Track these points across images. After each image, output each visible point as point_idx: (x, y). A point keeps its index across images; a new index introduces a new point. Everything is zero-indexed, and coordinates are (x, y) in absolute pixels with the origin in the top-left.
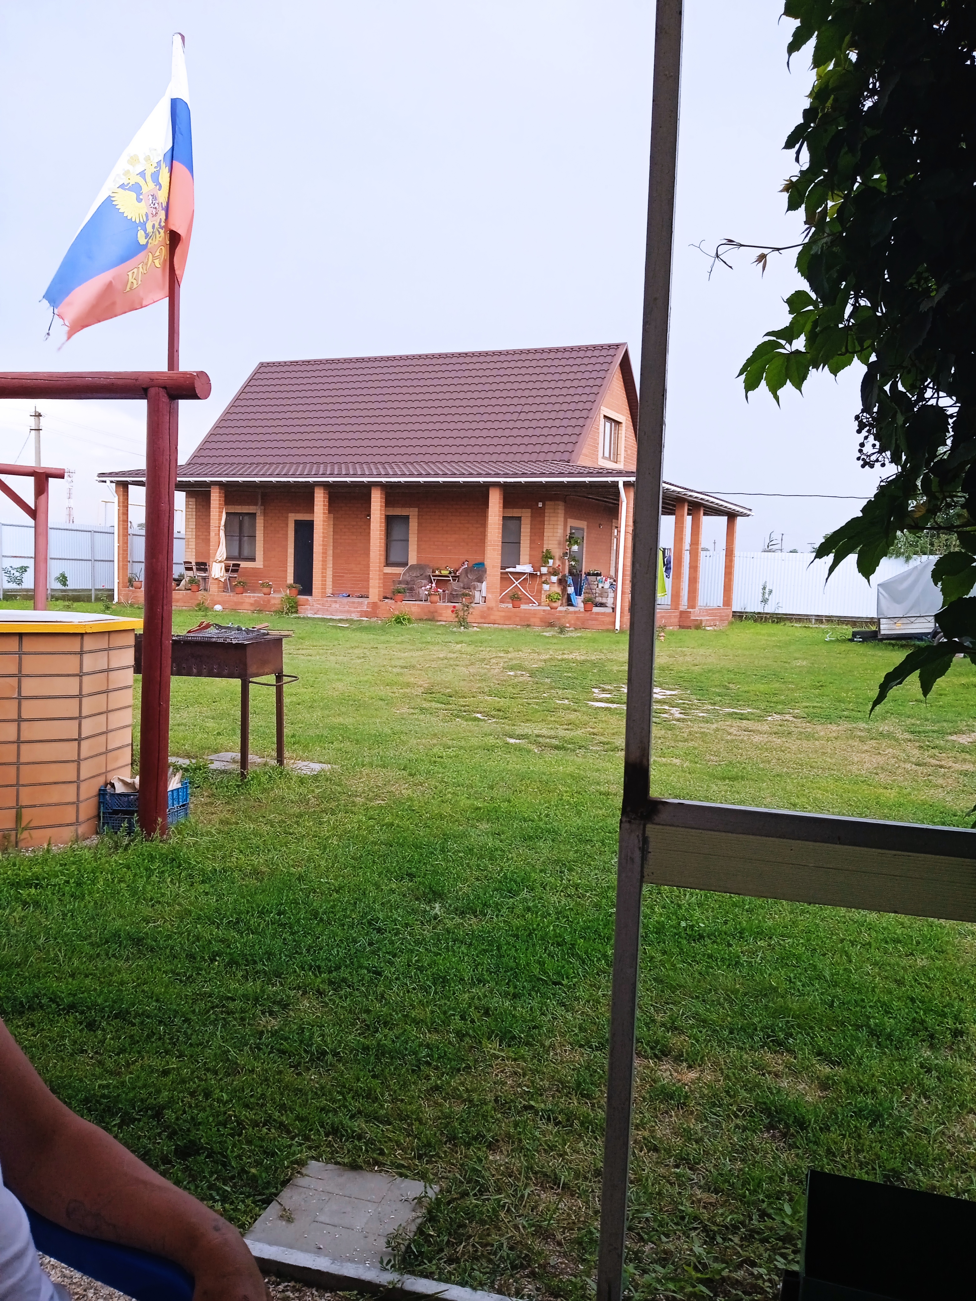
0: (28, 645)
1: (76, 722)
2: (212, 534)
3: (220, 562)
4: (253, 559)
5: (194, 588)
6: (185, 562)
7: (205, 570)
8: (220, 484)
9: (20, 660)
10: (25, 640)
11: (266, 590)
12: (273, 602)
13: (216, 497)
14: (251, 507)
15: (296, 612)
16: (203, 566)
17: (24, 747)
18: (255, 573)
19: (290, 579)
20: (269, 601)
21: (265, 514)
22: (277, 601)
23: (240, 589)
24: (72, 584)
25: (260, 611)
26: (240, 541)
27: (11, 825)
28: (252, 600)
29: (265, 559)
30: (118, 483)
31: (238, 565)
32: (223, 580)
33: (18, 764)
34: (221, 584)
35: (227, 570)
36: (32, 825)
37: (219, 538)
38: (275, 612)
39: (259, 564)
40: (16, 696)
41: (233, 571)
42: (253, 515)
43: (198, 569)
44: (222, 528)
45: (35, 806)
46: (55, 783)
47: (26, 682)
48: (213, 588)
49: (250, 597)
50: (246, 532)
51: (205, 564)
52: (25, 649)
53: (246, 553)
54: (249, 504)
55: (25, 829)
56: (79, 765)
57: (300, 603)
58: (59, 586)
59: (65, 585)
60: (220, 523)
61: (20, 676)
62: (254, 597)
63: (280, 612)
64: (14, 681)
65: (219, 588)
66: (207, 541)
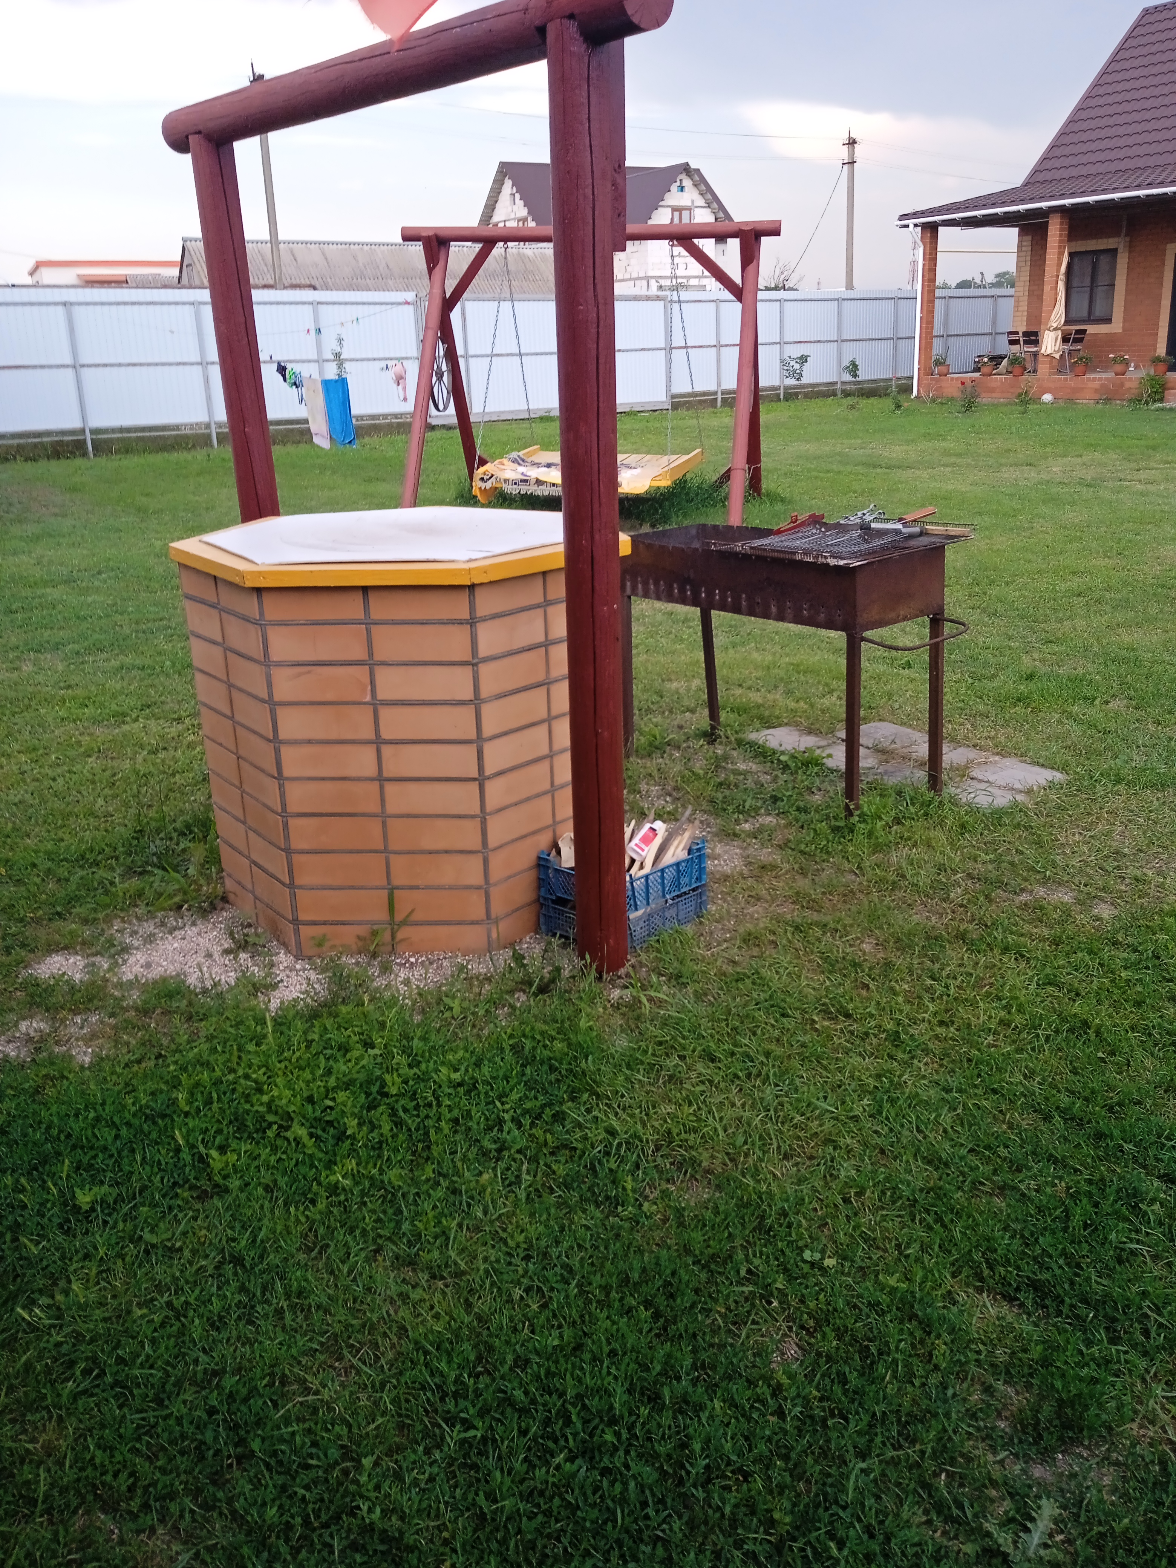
0: (380, 608)
1: (472, 750)
2: (1047, 288)
3: (1056, 329)
4: (1108, 320)
5: (1017, 369)
6: (1010, 333)
7: (1036, 343)
8: (1061, 209)
9: (369, 632)
10: (372, 596)
11: (1119, 368)
12: (1128, 385)
13: (1055, 230)
14: (1111, 240)
15: (1161, 400)
16: (1032, 338)
17: (391, 789)
18: (1111, 341)
19: (1161, 349)
20: (1122, 384)
21: (1131, 248)
22: (1134, 385)
23: (1081, 368)
24: (863, 375)
25: (1108, 400)
26: (1092, 291)
27: (382, 915)
28: (1096, 385)
29: (1127, 318)
30: (925, 226)
31: (1084, 331)
32: (1057, 356)
33: (383, 816)
34: (1055, 363)
35: (1065, 340)
36: (415, 917)
37: (1056, 294)
38: (1130, 401)
39: (1116, 327)
40: (368, 698)
41: (1076, 341)
42: (1113, 252)
43: (1025, 342)
44: (1062, 277)
45: (417, 888)
46: (446, 852)
47: (383, 675)
48: (1043, 369)
49: (1094, 379)
50: (1102, 279)
51: (1036, 334)
52: (375, 615)
53: (1098, 312)
54: (1108, 236)
55: (405, 923)
56: (484, 822)
57: (1169, 385)
58: (847, 377)
59: (855, 376)
60: (1058, 271)
61: (371, 663)
62: (1100, 379)
63: (1137, 400)
64: (362, 673)
65: (1051, 368)
66: (1040, 297)
